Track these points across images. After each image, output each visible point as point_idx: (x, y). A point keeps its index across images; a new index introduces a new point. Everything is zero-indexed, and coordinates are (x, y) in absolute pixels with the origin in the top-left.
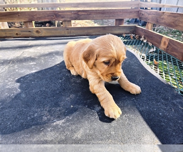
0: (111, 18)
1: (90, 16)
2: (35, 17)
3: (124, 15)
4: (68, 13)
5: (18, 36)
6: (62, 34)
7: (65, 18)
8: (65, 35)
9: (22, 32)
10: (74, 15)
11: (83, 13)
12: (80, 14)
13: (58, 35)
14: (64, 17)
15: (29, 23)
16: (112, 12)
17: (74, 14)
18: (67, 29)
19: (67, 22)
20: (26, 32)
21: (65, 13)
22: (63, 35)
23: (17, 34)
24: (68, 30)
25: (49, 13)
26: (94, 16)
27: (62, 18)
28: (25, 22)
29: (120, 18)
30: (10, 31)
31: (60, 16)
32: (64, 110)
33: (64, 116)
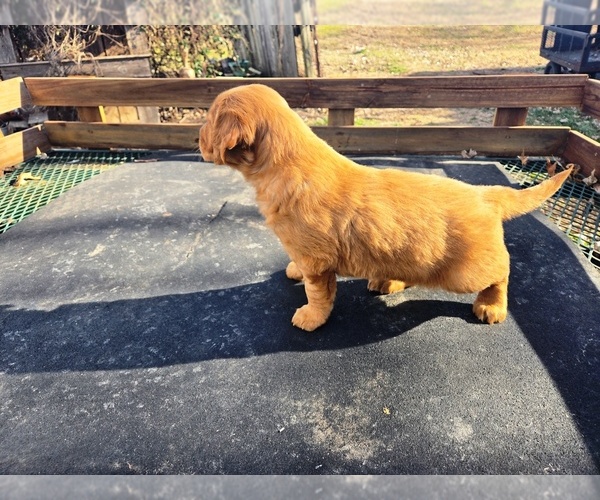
0: (484, 103)
1: (415, 96)
3: (529, 95)
4: (349, 88)
7: (336, 102)
10: (367, 93)
11: (395, 88)
12: (384, 91)
14: (334, 99)
16: (491, 84)
17: (367, 89)
19: (340, 113)
21: (340, 88)
24: (340, 136)
25: (292, 86)
26: (429, 96)
27: (329, 100)
29: (516, 104)
31: (324, 95)
32: (366, 420)
33: (371, 439)
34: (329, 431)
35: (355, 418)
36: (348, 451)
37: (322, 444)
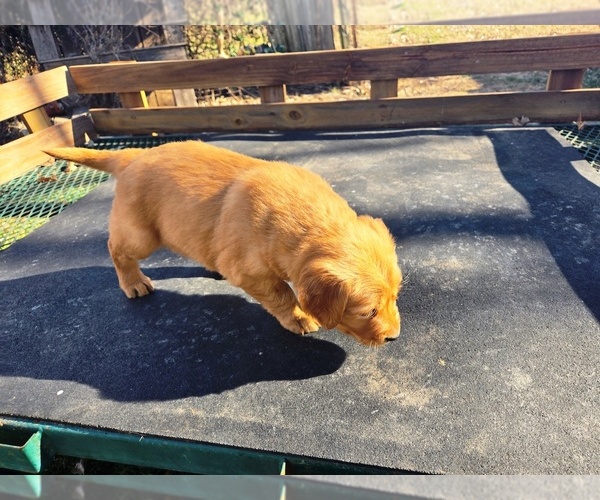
0: (537, 65)
1: (462, 62)
2: (292, 72)
3: (586, 55)
4: (392, 58)
5: (241, 127)
6: (364, 122)
7: (378, 73)
8: (374, 123)
9: (251, 115)
10: (411, 62)
11: (440, 55)
12: (429, 58)
13: (350, 123)
14: (376, 70)
15: (272, 90)
16: (544, 45)
17: (411, 58)
18: (383, 106)
19: (383, 84)
20: (262, 115)
21: (382, 58)
22: (366, 123)
23: (238, 121)
24: (383, 109)
25: (333, 59)
26: (477, 61)
27: (371, 71)
28: (264, 87)
29: (572, 65)
30: (221, 113)
31: (366, 66)
32: (421, 371)
33: (427, 387)
34: (384, 381)
35: (409, 369)
36: (404, 398)
37: (377, 392)
